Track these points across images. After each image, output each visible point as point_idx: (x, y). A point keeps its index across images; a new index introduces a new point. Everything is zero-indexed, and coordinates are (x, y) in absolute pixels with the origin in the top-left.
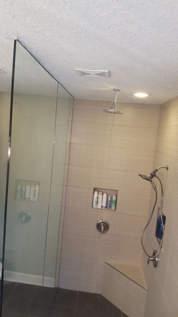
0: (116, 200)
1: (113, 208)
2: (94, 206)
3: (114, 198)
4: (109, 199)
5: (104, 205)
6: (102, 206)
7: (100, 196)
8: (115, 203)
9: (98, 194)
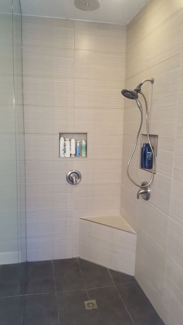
0: (86, 145)
1: (84, 155)
2: (62, 155)
3: (84, 143)
4: (78, 144)
5: (73, 152)
6: (71, 154)
7: (68, 143)
8: (85, 149)
9: (65, 141)
